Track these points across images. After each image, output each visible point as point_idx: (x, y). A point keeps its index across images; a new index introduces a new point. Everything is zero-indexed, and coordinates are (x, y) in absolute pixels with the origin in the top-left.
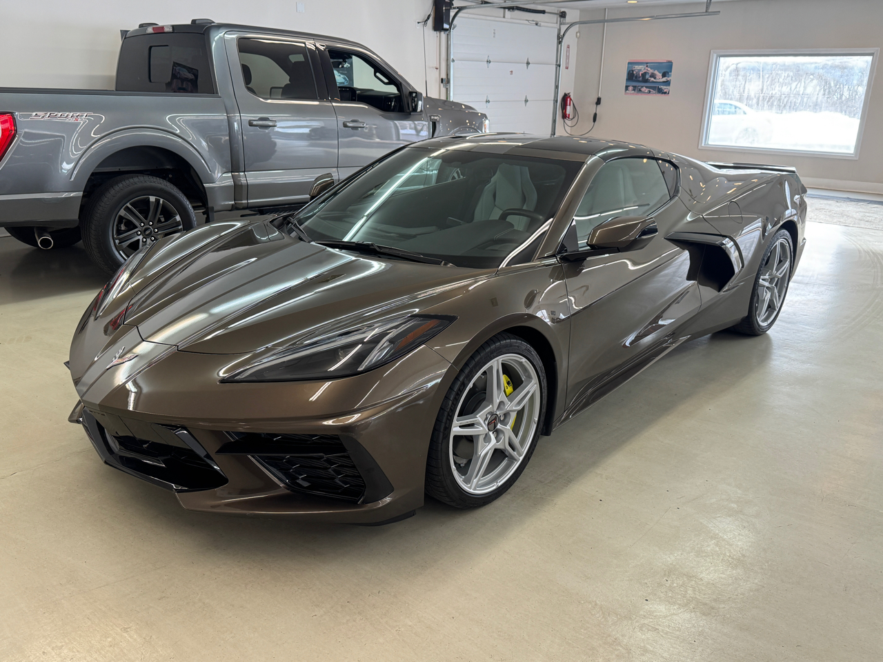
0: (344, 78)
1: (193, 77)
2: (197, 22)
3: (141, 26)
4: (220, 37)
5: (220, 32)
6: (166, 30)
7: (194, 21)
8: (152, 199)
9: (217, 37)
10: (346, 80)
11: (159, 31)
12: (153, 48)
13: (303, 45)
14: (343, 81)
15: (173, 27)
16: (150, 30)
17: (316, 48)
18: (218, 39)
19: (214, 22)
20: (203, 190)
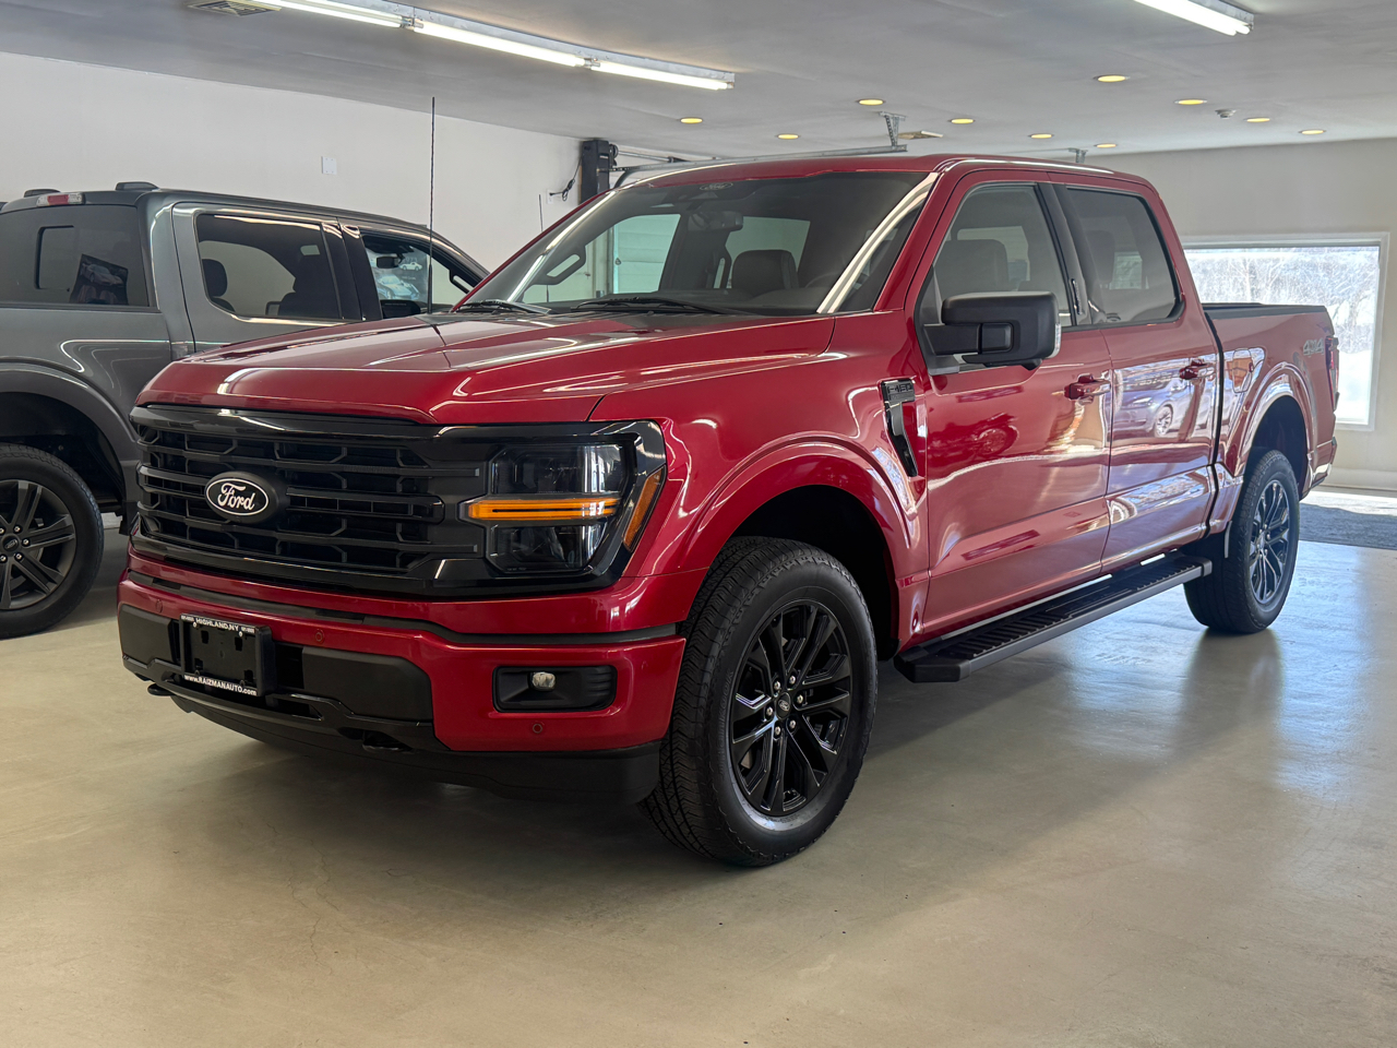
0: (411, 289)
1: (120, 281)
2: (125, 187)
3: (29, 194)
4: (165, 212)
5: (165, 203)
6: (72, 200)
7: (120, 186)
8: (23, 485)
9: (159, 212)
10: (414, 292)
11: (60, 202)
12: (46, 230)
13: (318, 228)
14: (408, 293)
15: (84, 195)
16: (43, 200)
17: (343, 233)
18: (160, 216)
19: (156, 188)
20: (117, 472)
